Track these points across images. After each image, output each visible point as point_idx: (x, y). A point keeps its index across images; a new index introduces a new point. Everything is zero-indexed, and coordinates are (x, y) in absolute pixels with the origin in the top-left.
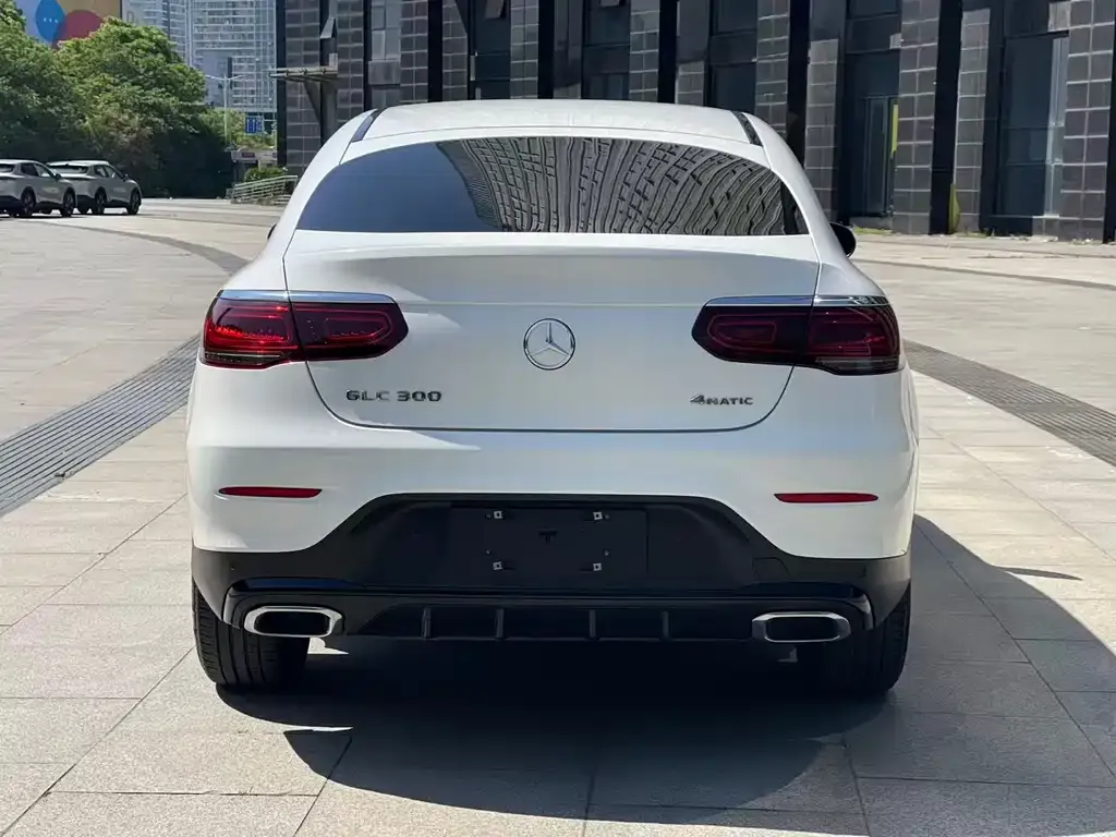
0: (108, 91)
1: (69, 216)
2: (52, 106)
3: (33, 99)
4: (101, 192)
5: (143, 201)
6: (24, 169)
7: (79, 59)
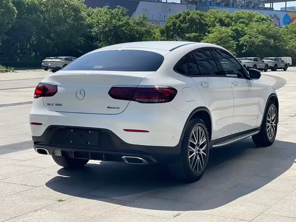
0: (294, 38)
1: (266, 71)
2: (277, 43)
3: (272, 41)
4: (276, 65)
5: (288, 67)
6: (254, 60)
7: (287, 30)
